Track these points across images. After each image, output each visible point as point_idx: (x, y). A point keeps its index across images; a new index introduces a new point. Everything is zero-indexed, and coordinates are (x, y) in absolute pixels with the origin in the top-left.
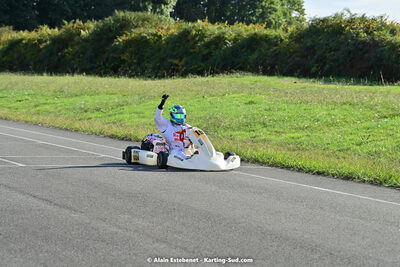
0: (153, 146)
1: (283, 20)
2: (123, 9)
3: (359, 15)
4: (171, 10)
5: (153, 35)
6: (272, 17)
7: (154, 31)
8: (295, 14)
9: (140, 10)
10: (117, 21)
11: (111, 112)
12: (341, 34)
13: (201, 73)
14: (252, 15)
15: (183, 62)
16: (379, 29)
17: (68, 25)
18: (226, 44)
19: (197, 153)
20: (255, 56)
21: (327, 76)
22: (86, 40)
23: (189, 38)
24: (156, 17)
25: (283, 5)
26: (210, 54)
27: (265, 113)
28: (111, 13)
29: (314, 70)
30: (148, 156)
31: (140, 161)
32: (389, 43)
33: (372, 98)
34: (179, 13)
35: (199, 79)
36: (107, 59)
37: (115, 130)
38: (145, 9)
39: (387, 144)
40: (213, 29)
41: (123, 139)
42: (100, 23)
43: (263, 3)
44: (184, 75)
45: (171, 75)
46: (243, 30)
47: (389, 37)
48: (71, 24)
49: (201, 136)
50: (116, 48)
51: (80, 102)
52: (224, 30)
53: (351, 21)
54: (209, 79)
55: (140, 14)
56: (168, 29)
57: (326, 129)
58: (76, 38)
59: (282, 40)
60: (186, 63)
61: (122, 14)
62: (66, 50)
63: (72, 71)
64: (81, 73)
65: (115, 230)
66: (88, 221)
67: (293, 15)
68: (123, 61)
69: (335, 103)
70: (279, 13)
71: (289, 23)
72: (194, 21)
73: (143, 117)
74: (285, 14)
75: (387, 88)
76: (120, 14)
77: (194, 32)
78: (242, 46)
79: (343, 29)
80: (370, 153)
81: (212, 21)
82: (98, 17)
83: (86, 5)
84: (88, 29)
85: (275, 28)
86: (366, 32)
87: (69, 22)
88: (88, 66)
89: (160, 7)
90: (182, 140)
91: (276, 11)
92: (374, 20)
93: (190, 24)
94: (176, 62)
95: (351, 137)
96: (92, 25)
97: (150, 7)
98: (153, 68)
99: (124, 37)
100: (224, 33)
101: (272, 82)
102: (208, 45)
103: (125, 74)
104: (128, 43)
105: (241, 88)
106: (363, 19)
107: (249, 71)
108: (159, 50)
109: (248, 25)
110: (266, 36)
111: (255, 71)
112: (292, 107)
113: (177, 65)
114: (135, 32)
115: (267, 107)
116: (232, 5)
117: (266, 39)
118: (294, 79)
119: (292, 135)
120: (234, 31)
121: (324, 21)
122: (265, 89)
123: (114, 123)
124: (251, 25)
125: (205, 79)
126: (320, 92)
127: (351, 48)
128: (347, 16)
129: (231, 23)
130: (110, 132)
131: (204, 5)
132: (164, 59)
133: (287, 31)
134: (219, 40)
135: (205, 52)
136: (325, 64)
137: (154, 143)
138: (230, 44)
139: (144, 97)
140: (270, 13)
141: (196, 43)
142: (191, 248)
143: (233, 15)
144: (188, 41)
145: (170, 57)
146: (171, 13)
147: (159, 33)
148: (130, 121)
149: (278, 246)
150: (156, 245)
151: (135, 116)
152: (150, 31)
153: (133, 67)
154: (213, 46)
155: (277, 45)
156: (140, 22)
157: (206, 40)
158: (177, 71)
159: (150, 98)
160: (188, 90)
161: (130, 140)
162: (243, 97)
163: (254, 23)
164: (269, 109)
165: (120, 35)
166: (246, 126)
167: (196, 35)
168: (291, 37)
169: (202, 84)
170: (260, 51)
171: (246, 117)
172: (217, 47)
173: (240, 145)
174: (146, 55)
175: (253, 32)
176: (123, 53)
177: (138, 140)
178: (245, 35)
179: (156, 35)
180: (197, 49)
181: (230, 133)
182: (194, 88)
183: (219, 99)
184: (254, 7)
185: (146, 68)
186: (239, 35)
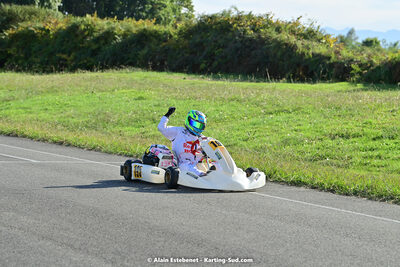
0: (158, 160)
1: (172, 17)
2: (10, 3)
3: (246, 13)
4: (59, 4)
5: (40, 29)
6: (161, 13)
7: (41, 25)
8: (184, 10)
9: (27, 3)
10: (3, 14)
12: (229, 31)
13: (90, 68)
14: (142, 10)
15: (72, 57)
16: (265, 27)
18: (115, 39)
19: (213, 168)
20: (145, 51)
21: (215, 72)
23: (78, 32)
24: (43, 11)
25: (172, 1)
26: (99, 48)
27: (155, 109)
29: (203, 66)
30: (153, 172)
31: (143, 178)
32: (275, 40)
33: (258, 95)
34: (68, 7)
35: (88, 74)
38: (32, 2)
39: (272, 139)
40: (102, 24)
41: (9, 135)
44: (73, 70)
45: (60, 70)
46: (132, 25)
47: (275, 35)
49: (218, 148)
50: (2, 42)
52: (113, 25)
53: (239, 18)
54: (98, 74)
55: (27, 7)
56: (56, 23)
57: (214, 125)
59: (171, 36)
60: (75, 58)
61: (8, 7)
67: (183, 12)
68: (10, 56)
69: (223, 99)
70: (169, 9)
71: (179, 20)
72: (83, 15)
73: (30, 113)
74: (174, 11)
75: (272, 85)
76: (6, 7)
77: (83, 27)
78: (132, 42)
79: (231, 26)
80: (255, 148)
81: (101, 16)
85: (165, 24)
86: (253, 29)
89: (48, 1)
90: (193, 152)
91: (165, 7)
92: (260, 18)
93: (79, 19)
94: (64, 56)
95: (238, 133)
97: (38, 1)
98: (41, 63)
99: (10, 31)
100: (113, 28)
101: (162, 78)
102: (97, 40)
103: (11, 68)
104: (15, 37)
105: (131, 84)
106: (250, 16)
107: (139, 67)
108: (48, 44)
109: (137, 20)
110: (156, 32)
111: (144, 66)
113: (66, 60)
114: (22, 26)
115: (157, 103)
116: (122, 0)
117: (155, 35)
118: (183, 75)
120: (124, 26)
121: (212, 17)
122: (155, 84)
124: (141, 21)
125: (94, 74)
126: (208, 88)
127: (239, 45)
128: (234, 14)
129: (121, 18)
132: (52, 54)
133: (176, 27)
134: (109, 35)
135: (94, 47)
136: (213, 60)
137: (160, 156)
138: (119, 39)
139: (31, 92)
140: (159, 9)
141: (85, 37)
142: (77, 245)
143: (122, 10)
144: (77, 36)
145: (59, 52)
146: (59, 7)
147: (47, 27)
148: (17, 116)
149: (165, 242)
150: (41, 242)
151: (22, 111)
152: (38, 25)
153: (20, 62)
154: (102, 42)
155: (165, 41)
156: (27, 16)
157: (95, 34)
158: (66, 66)
159: (37, 93)
160: (77, 85)
161: (16, 136)
162: (133, 93)
163: (143, 19)
164: (159, 105)
165: (6, 29)
166: (135, 122)
167: (85, 30)
168: (180, 33)
169: (91, 79)
170: (149, 47)
171: (135, 112)
172: (107, 43)
173: (129, 140)
174: (34, 49)
175: (142, 27)
176: (9, 47)
177: (25, 136)
178: (134, 30)
179: (43, 29)
180: (86, 44)
181: (119, 128)
182: (83, 83)
183: (108, 94)
184: (144, 3)
185: (34, 63)
186: (128, 31)
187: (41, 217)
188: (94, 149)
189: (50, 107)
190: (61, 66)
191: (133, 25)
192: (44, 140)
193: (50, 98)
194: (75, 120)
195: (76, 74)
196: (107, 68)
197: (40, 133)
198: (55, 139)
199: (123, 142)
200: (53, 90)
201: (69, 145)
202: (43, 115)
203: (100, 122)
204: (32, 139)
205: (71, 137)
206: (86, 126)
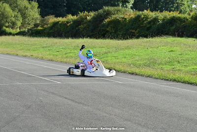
1: (188, 10)
2: (108, 6)
4: (131, 5)
6: (182, 8)
7: (122, 16)
9: (116, 6)
10: (104, 11)
11: (102, 57)
13: (146, 37)
14: (172, 7)
15: (137, 31)
17: (81, 14)
18: (159, 22)
20: (174, 27)
22: (90, 21)
23: (140, 19)
24: (123, 9)
25: (188, 2)
26: (151, 27)
27: (179, 56)
28: (101, 8)
34: (134, 6)
35: (145, 40)
36: (100, 30)
38: (118, 5)
40: (151, 14)
42: (96, 13)
43: (178, 1)
44: (138, 38)
45: (131, 38)
48: (82, 14)
50: (104, 25)
54: (150, 39)
55: (116, 8)
56: (130, 15)
58: (85, 21)
59: (187, 19)
60: (139, 32)
62: (80, 27)
63: (83, 36)
64: (87, 37)
65: (105, 114)
66: (92, 110)
67: (193, 7)
68: (108, 31)
70: (186, 6)
71: (191, 11)
72: (143, 10)
73: (118, 59)
74: (189, 6)
76: (106, 8)
77: (143, 16)
78: (167, 23)
81: (152, 11)
82: (95, 11)
83: (89, 4)
84: (90, 16)
85: (184, 13)
87: (81, 13)
88: (91, 34)
89: (126, 4)
90: (91, 64)
91: (184, 5)
93: (141, 12)
94: (133, 31)
96: (92, 14)
97: (121, 5)
98: (122, 35)
99: (108, 20)
100: (158, 16)
101: (183, 41)
102: (150, 22)
103: (108, 38)
104: (110, 22)
105: (167, 44)
107: (171, 35)
108: (125, 26)
109: (170, 12)
110: (179, 17)
111: (173, 35)
112: (193, 53)
113: (134, 33)
114: (114, 17)
115: (180, 53)
116: (162, 2)
117: (179, 19)
118: (194, 39)
119: (193, 67)
120: (163, 15)
122: (179, 44)
124: (172, 12)
125: (148, 40)
129: (161, 11)
131: (148, 3)
132: (127, 30)
133: (190, 15)
134: (155, 20)
135: (148, 26)
138: (161, 22)
139: (118, 49)
140: (181, 6)
141: (144, 21)
142: (143, 124)
143: (162, 7)
144: (140, 21)
145: (131, 29)
146: (131, 7)
147: (125, 17)
148: (111, 61)
149: (187, 123)
150: (125, 122)
151: (114, 58)
153: (112, 34)
154: (152, 23)
155: (185, 22)
156: (116, 12)
157: (149, 20)
158: (134, 36)
159: (121, 49)
160: (140, 45)
162: (168, 48)
164: (181, 54)
165: (106, 19)
166: (169, 63)
167: (144, 18)
168: (192, 18)
169: (147, 42)
170: (176, 25)
171: (169, 58)
172: (154, 23)
173: (166, 72)
174: (119, 28)
175: (172, 15)
176: (108, 27)
178: (168, 17)
179: (123, 18)
180: (144, 25)
181: (161, 66)
182: (143, 44)
183: (155, 49)
184: (173, 3)
185: (119, 35)
186: (165, 17)
187: (124, 110)
188: (149, 76)
189: (127, 56)
191: (168, 15)
192: (124, 72)
193: (127, 51)
194: (139, 62)
195: (139, 40)
196: (155, 36)
197: (122, 69)
198: (130, 72)
199: (164, 73)
200: (128, 48)
201: (137, 74)
202: (124, 60)
203: (151, 63)
204: (118, 71)
205: (137, 71)
206: (145, 65)
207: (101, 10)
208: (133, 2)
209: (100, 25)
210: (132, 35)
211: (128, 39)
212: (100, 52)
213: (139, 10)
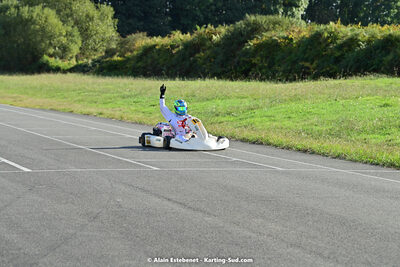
2: (254, 13)
4: (302, 13)
5: (283, 38)
7: (285, 34)
9: (271, 13)
10: (248, 25)
11: (242, 116)
13: (333, 76)
14: (386, 15)
15: (314, 65)
17: (201, 30)
18: (359, 45)
20: (390, 57)
22: (217, 45)
23: (321, 40)
24: (287, 20)
26: (343, 55)
28: (242, 17)
34: (311, 15)
35: (332, 82)
36: (238, 63)
37: (246, 134)
38: (276, 12)
40: (345, 31)
41: (254, 143)
42: (231, 27)
43: (398, 3)
44: (315, 78)
45: (303, 78)
48: (203, 29)
50: (247, 53)
51: (211, 106)
52: (357, 31)
54: (341, 81)
55: (271, 17)
56: (300, 32)
58: (208, 43)
60: (318, 65)
61: (253, 18)
62: (197, 55)
63: (203, 75)
64: (212, 77)
65: (249, 234)
66: (222, 225)
68: (255, 65)
72: (327, 23)
73: (274, 121)
76: (251, 18)
77: (326, 35)
78: (376, 48)
81: (345, 23)
82: (229, 22)
83: (217, 10)
84: (219, 33)
87: (201, 26)
88: (219, 70)
89: (291, 10)
90: (183, 127)
93: (322, 27)
94: (307, 64)
96: (223, 30)
97: (281, 11)
98: (284, 72)
99: (255, 41)
100: (357, 35)
102: (340, 47)
103: (255, 78)
104: (259, 47)
105: (376, 90)
107: (383, 73)
108: (291, 53)
109: (382, 26)
111: (389, 72)
113: (308, 68)
114: (266, 36)
116: (366, 6)
123: (245, 127)
124: (386, 26)
125: (337, 82)
129: (365, 24)
130: (241, 137)
131: (337, 7)
132: (295, 62)
134: (352, 42)
135: (338, 54)
138: (363, 46)
139: (274, 101)
141: (328, 45)
142: (326, 254)
143: (366, 16)
144: (320, 44)
145: (303, 60)
146: (302, 15)
147: (290, 36)
148: (261, 124)
150: (290, 250)
151: (267, 119)
152: (282, 34)
153: (264, 71)
154: (345, 48)
156: (271, 26)
157: (338, 42)
158: (309, 74)
159: (281, 102)
160: (320, 93)
161: (261, 144)
162: (378, 99)
163: (389, 24)
165: (251, 39)
166: (381, 129)
167: (328, 37)
169: (335, 86)
170: (395, 52)
171: (380, 120)
172: (350, 49)
173: (375, 148)
174: (277, 58)
175: (388, 33)
176: (254, 57)
177: (269, 144)
178: (379, 36)
179: (287, 38)
180: (329, 51)
181: (364, 136)
182: (326, 91)
183: (352, 102)
184: (389, 8)
185: (277, 71)
186: (373, 37)
187: (288, 224)
188: (338, 157)
189: (293, 116)
190: (303, 74)
191: (378, 31)
192: (288, 148)
193: (293, 106)
194: (318, 128)
195: (319, 82)
196: (351, 75)
197: (284, 141)
198: (300, 147)
199: (369, 151)
200: (296, 98)
201: (313, 153)
202: (287, 123)
203: (344, 129)
204: (276, 146)
205: (315, 145)
206: (330, 134)
207: (241, 22)
208: (306, 6)
209: (238, 52)
210: (305, 73)
211: (295, 80)
212: (238, 108)
213: (320, 22)
